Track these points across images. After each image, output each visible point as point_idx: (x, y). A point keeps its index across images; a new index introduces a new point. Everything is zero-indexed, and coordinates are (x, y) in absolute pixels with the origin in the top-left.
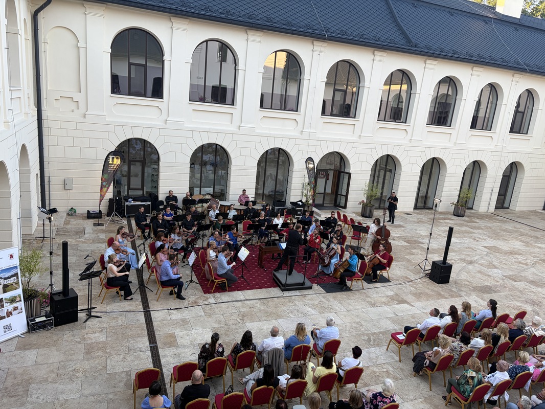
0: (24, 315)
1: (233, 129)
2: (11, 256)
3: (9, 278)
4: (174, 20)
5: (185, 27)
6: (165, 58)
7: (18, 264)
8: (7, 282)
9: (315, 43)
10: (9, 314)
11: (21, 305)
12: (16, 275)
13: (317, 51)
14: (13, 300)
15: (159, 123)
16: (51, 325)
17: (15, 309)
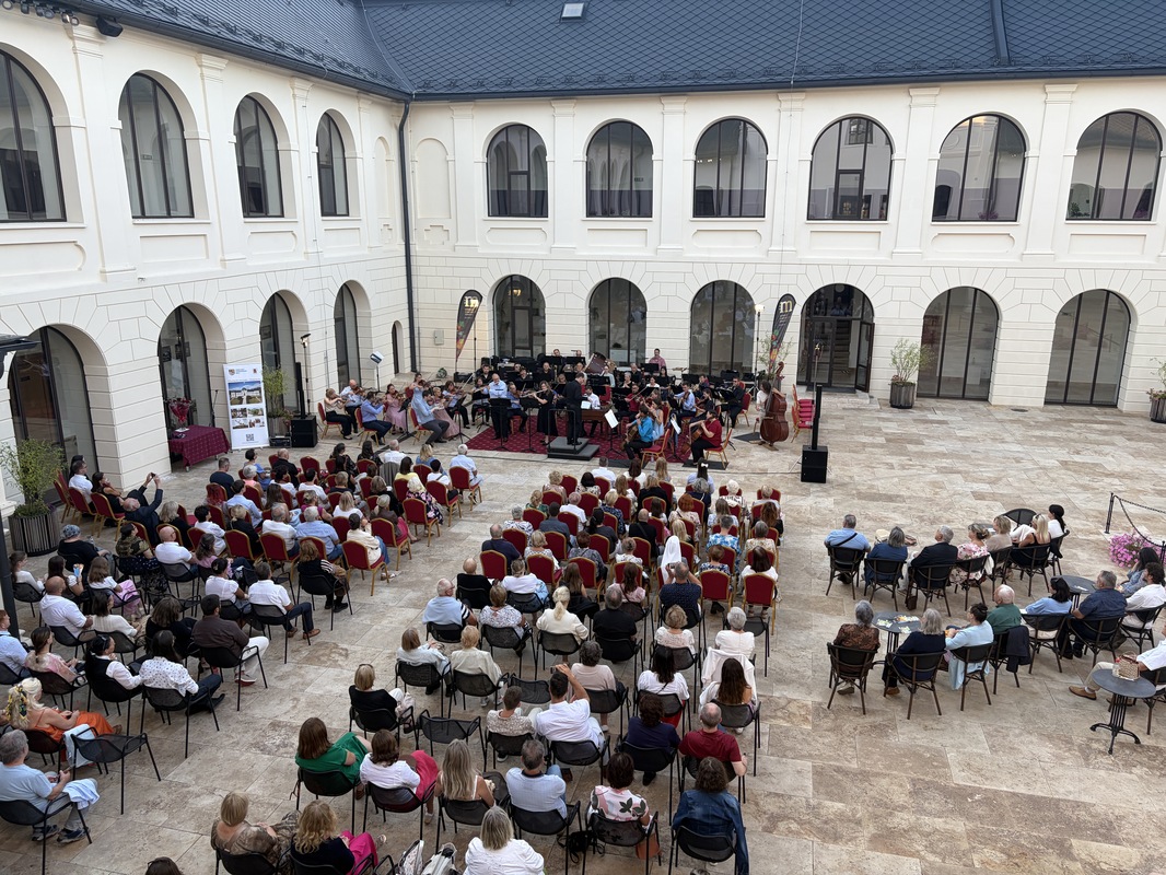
0: (266, 427)
1: (647, 254)
2: (255, 371)
3: (252, 390)
4: (556, 104)
5: (571, 110)
6: (547, 159)
7: (261, 379)
8: (251, 394)
9: (782, 97)
10: (252, 425)
11: (264, 419)
12: (259, 389)
13: (786, 110)
14: (255, 413)
15: (543, 253)
16: (288, 444)
17: (258, 421)
